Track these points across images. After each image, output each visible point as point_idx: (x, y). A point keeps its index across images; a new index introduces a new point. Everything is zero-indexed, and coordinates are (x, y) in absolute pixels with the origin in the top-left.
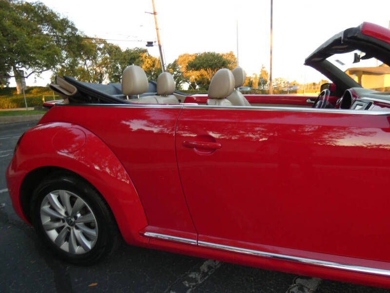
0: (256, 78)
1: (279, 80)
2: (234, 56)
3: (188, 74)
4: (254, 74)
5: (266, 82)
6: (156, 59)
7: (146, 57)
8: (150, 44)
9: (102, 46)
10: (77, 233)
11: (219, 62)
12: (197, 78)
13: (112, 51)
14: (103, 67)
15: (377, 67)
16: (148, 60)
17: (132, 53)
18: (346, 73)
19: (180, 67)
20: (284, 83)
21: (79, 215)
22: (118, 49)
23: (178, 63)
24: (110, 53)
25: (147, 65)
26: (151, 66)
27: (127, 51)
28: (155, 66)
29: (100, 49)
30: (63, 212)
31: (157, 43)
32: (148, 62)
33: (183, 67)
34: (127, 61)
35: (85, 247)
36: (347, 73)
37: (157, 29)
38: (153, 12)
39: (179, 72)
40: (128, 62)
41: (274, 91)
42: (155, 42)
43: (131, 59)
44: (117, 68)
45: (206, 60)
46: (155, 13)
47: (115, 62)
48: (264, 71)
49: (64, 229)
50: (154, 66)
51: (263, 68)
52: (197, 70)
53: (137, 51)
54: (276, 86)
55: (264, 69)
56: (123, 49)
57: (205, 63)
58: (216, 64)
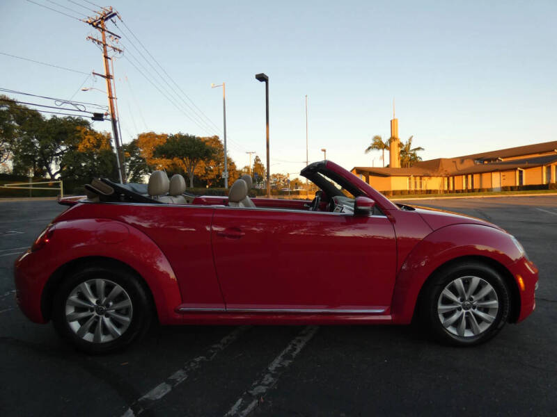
0: (248, 172)
1: (278, 177)
2: (219, 142)
3: (153, 162)
4: (246, 167)
5: (262, 178)
6: (103, 136)
7: (86, 133)
8: (98, 117)
10: (107, 320)
11: (201, 149)
12: (167, 167)
13: (25, 118)
15: (384, 168)
16: (90, 137)
17: (61, 125)
18: (352, 173)
19: (141, 150)
20: (284, 181)
21: (111, 304)
22: (35, 115)
23: (139, 145)
24: (20, 120)
26: (94, 146)
27: (54, 120)
28: (102, 147)
30: (94, 301)
31: (109, 117)
32: (89, 140)
33: (145, 151)
35: (114, 334)
36: (354, 173)
37: (111, 98)
38: (105, 74)
39: (140, 158)
40: (53, 138)
41: (271, 191)
42: (106, 115)
43: (60, 133)
44: (33, 144)
45: (182, 147)
46: (108, 77)
47: (28, 134)
48: (259, 164)
49: (91, 319)
50: (98, 146)
51: (258, 160)
52: (168, 158)
53: (70, 121)
54: (274, 185)
55: (259, 162)
56: (47, 117)
57: (180, 150)
58: (196, 152)
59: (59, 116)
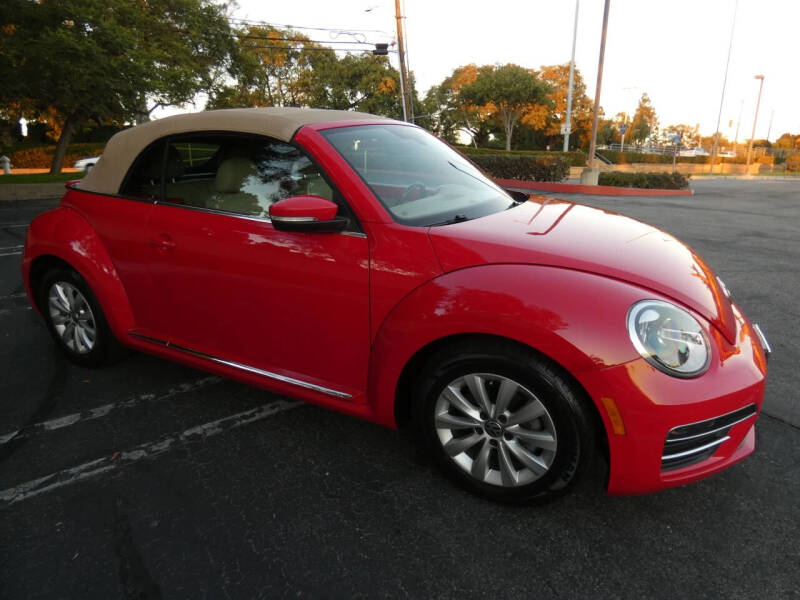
7: (383, 73)
8: (381, 49)
9: (300, 47)
11: (526, 88)
13: (319, 59)
14: (298, 92)
17: (356, 65)
22: (329, 53)
24: (314, 63)
25: (384, 89)
27: (347, 60)
29: (296, 55)
31: (396, 47)
34: (346, 80)
37: (398, 18)
42: (393, 45)
43: (354, 76)
44: (326, 94)
45: (496, 85)
47: (322, 81)
48: (646, 108)
51: (645, 101)
54: (670, 144)
55: (647, 105)
56: (341, 55)
57: (494, 90)
58: (518, 92)
59: (353, 53)
